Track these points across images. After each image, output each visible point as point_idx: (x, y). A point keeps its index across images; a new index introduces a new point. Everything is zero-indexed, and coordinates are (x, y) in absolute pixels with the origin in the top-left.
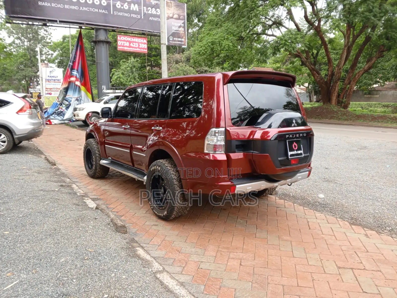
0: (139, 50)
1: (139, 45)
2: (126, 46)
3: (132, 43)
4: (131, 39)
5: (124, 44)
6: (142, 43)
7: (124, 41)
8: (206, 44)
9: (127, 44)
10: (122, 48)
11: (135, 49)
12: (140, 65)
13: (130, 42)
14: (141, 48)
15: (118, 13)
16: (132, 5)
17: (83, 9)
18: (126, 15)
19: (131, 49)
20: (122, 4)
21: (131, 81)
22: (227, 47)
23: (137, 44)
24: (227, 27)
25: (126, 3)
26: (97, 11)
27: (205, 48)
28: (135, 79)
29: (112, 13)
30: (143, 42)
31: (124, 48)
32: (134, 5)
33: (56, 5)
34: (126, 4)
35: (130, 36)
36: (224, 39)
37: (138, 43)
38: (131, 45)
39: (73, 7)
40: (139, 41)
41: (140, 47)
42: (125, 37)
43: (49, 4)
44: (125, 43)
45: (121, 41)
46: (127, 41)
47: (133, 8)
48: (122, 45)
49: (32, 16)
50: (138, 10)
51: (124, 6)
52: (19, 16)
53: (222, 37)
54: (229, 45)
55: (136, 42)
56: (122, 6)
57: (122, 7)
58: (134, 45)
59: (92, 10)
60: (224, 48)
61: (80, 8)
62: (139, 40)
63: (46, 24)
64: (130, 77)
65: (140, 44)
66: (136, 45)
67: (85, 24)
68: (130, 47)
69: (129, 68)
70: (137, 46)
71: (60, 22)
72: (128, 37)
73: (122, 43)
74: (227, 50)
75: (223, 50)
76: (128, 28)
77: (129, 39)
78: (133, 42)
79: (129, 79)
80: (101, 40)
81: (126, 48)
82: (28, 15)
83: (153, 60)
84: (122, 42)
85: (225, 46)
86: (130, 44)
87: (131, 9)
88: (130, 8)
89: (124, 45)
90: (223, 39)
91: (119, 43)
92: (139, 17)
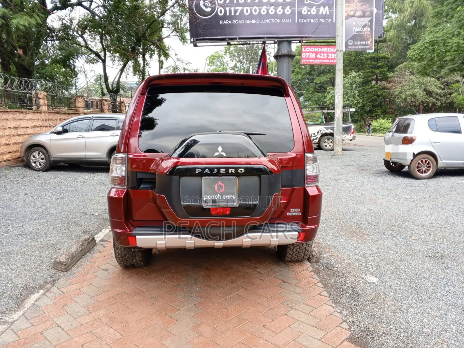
0: (328, 61)
1: (328, 56)
2: (312, 59)
3: (319, 54)
4: (318, 50)
5: (309, 55)
6: (332, 53)
7: (310, 52)
8: (422, 46)
9: (314, 56)
10: (307, 61)
11: (323, 61)
12: (362, 80)
13: (317, 53)
14: (329, 59)
15: (304, 20)
16: (322, 8)
17: (264, 21)
18: (313, 21)
19: (318, 61)
20: (309, 9)
21: (349, 100)
22: (456, 46)
23: (325, 54)
24: (459, 17)
25: (315, 7)
26: (280, 21)
27: (419, 51)
28: (354, 97)
29: (296, 21)
30: (333, 51)
31: (309, 61)
32: (324, 7)
33: (237, 22)
34: (314, 9)
35: (317, 45)
36: (453, 36)
37: (327, 53)
38: (319, 56)
39: (253, 21)
40: (329, 51)
41: (329, 57)
42: (310, 48)
43: (230, 22)
44: (311, 55)
45: (306, 52)
46: (312, 52)
47: (322, 12)
48: (307, 57)
49: (213, 36)
50: (328, 13)
51: (312, 11)
52: (202, 38)
53: (449, 34)
54: (459, 43)
55: (324, 52)
56: (309, 11)
57: (309, 13)
58: (321, 56)
59: (274, 21)
60: (452, 48)
61: (261, 21)
62: (329, 49)
63: (230, 43)
64: (349, 95)
65: (330, 54)
66: (324, 56)
67: (266, 38)
68: (316, 58)
69: (347, 85)
70: (326, 57)
71: (240, 39)
72: (314, 48)
73: (306, 56)
74: (455, 51)
75: (449, 52)
76: (315, 36)
77: (316, 50)
78: (321, 52)
79: (346, 98)
80: (283, 54)
81: (311, 61)
82: (210, 36)
83: (378, 73)
84: (307, 54)
85: (452, 45)
86: (316, 55)
87: (320, 13)
88: (318, 12)
89: (310, 57)
90: (451, 36)
91: (304, 55)
92: (330, 21)
